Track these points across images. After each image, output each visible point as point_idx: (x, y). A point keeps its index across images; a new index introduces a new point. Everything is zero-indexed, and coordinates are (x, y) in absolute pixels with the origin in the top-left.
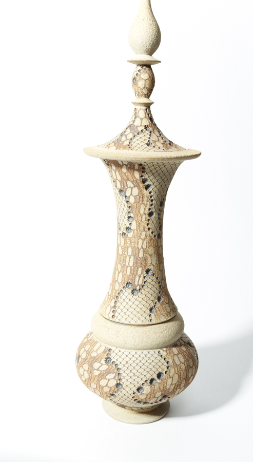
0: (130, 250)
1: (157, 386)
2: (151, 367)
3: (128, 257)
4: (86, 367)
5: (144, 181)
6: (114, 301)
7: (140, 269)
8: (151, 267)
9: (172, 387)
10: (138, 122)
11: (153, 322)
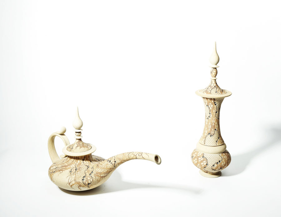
0: (210, 123)
1: (219, 165)
2: (217, 159)
3: (209, 126)
4: (196, 159)
5: (215, 103)
6: (204, 139)
7: (213, 129)
8: (216, 128)
9: (223, 165)
10: (212, 85)
11: (217, 145)
